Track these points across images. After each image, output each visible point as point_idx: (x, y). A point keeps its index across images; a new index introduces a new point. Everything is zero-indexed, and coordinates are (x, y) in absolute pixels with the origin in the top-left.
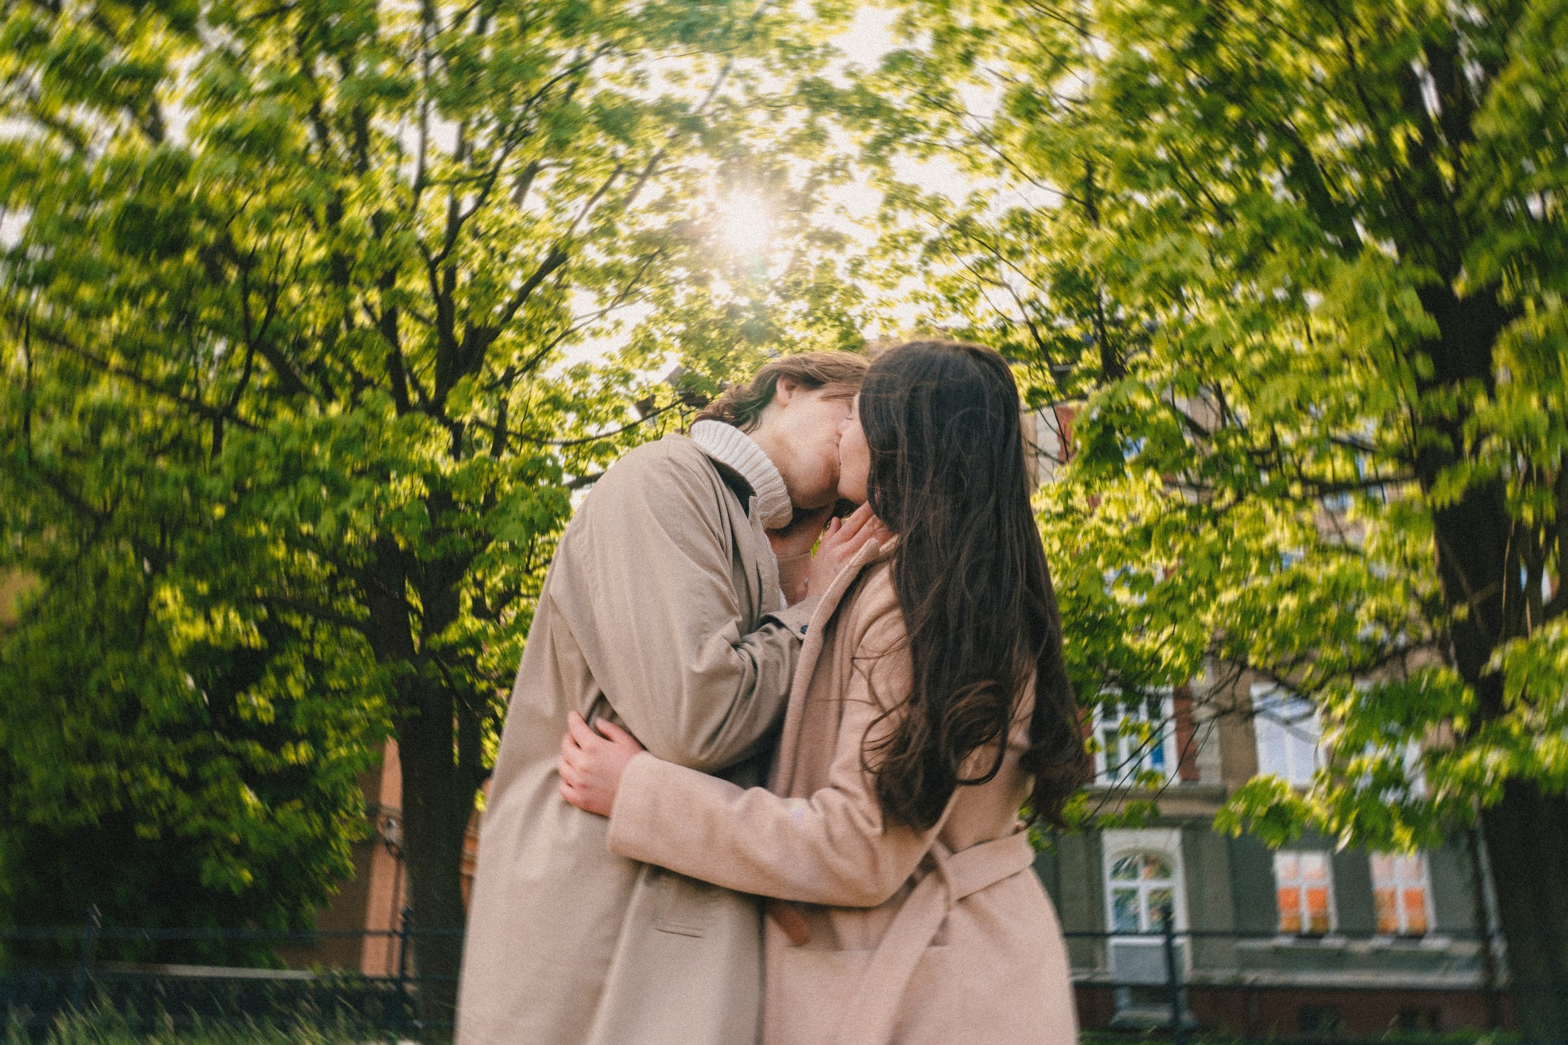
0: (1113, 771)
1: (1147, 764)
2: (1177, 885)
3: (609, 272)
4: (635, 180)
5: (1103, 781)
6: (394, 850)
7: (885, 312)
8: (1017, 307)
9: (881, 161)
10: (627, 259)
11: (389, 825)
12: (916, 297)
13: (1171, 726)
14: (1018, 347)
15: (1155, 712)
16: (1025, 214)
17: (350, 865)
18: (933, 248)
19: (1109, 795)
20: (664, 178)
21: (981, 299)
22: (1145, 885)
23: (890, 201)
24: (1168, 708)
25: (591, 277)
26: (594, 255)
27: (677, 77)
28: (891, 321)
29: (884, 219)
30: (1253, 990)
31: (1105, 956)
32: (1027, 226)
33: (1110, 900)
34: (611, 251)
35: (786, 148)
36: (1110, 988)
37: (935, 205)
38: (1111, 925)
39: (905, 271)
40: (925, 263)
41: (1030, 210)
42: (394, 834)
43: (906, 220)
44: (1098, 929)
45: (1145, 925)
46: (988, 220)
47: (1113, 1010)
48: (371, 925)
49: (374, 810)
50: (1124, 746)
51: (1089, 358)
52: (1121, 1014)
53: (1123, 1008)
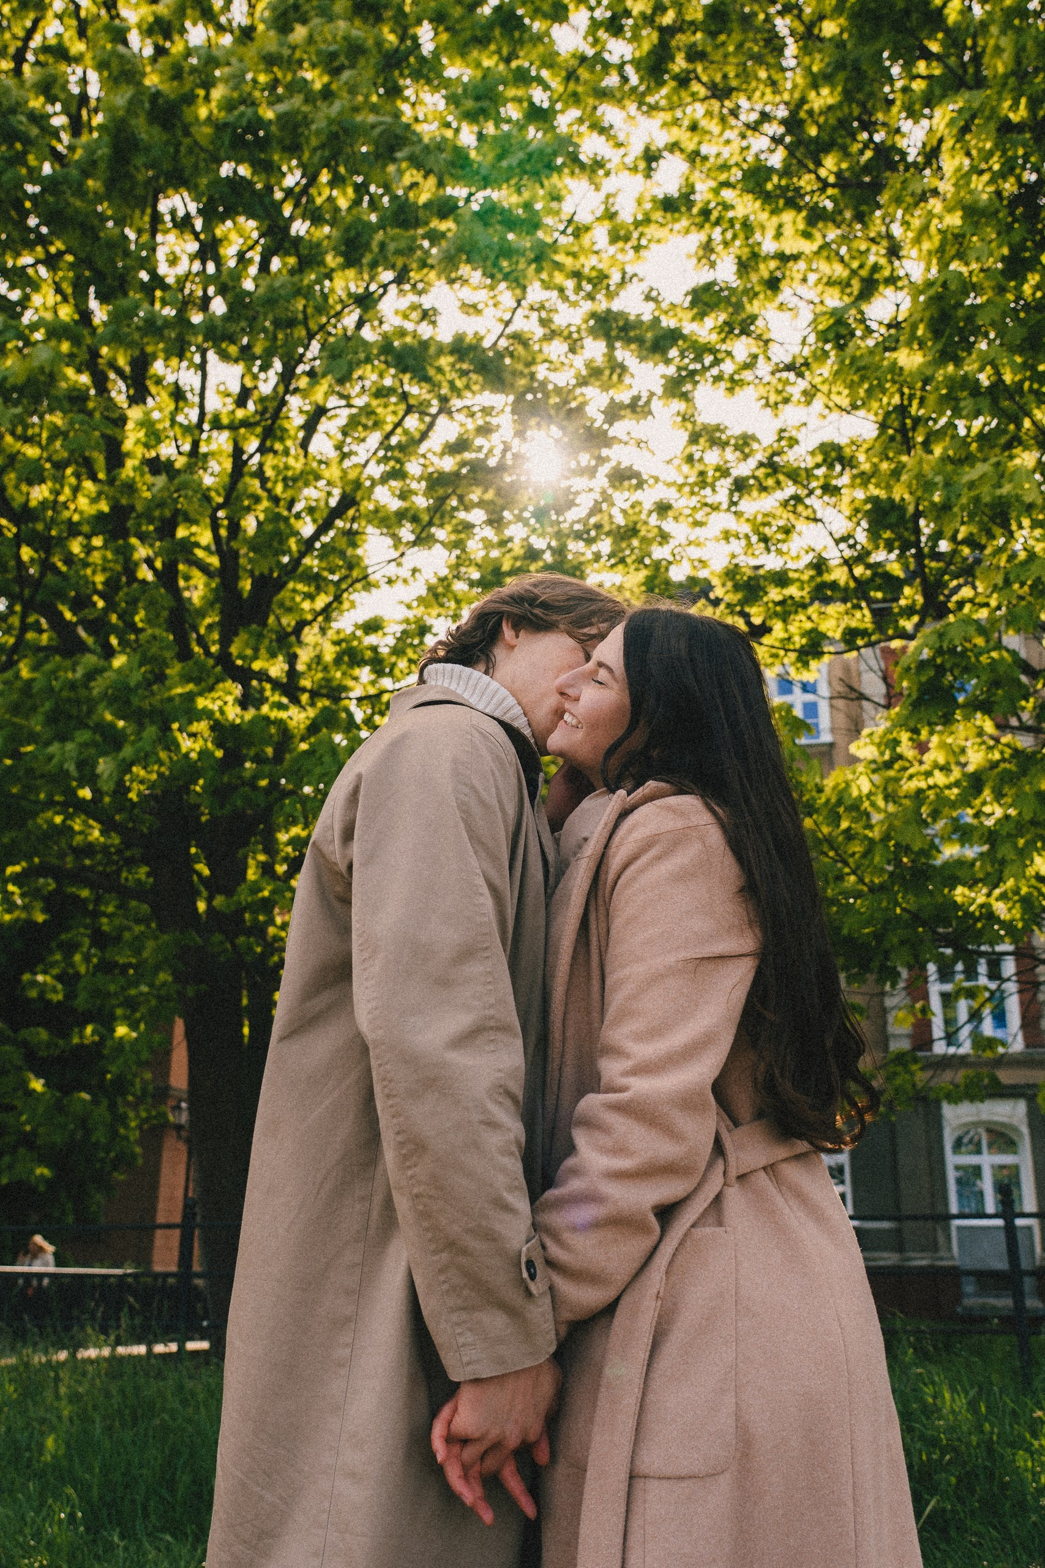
0: (950, 1038)
1: (988, 1028)
2: (1024, 1160)
3: (401, 515)
4: (428, 419)
5: (940, 1048)
6: (184, 1134)
7: (695, 552)
8: (832, 543)
9: (685, 397)
10: (421, 502)
11: (178, 1107)
12: (727, 535)
13: (1011, 987)
14: (834, 585)
15: (995, 973)
16: (838, 448)
17: (138, 1150)
18: (740, 486)
19: (946, 1062)
20: (460, 417)
21: (794, 536)
22: (988, 1161)
23: (694, 439)
24: (1009, 967)
25: (388, 522)
26: (386, 497)
27: (471, 309)
28: (701, 561)
29: (690, 459)
31: (948, 1238)
32: (841, 459)
33: (951, 1176)
34: (403, 495)
35: (583, 382)
36: (955, 1274)
37: (744, 444)
38: (954, 1209)
39: (715, 508)
40: (735, 504)
41: (843, 441)
42: (184, 1118)
43: (713, 457)
44: (940, 1209)
45: (990, 1207)
46: (800, 456)
47: (958, 1297)
48: (161, 1219)
49: (162, 1093)
50: (963, 1008)
51: (911, 595)
52: (968, 1302)
53: (969, 1296)
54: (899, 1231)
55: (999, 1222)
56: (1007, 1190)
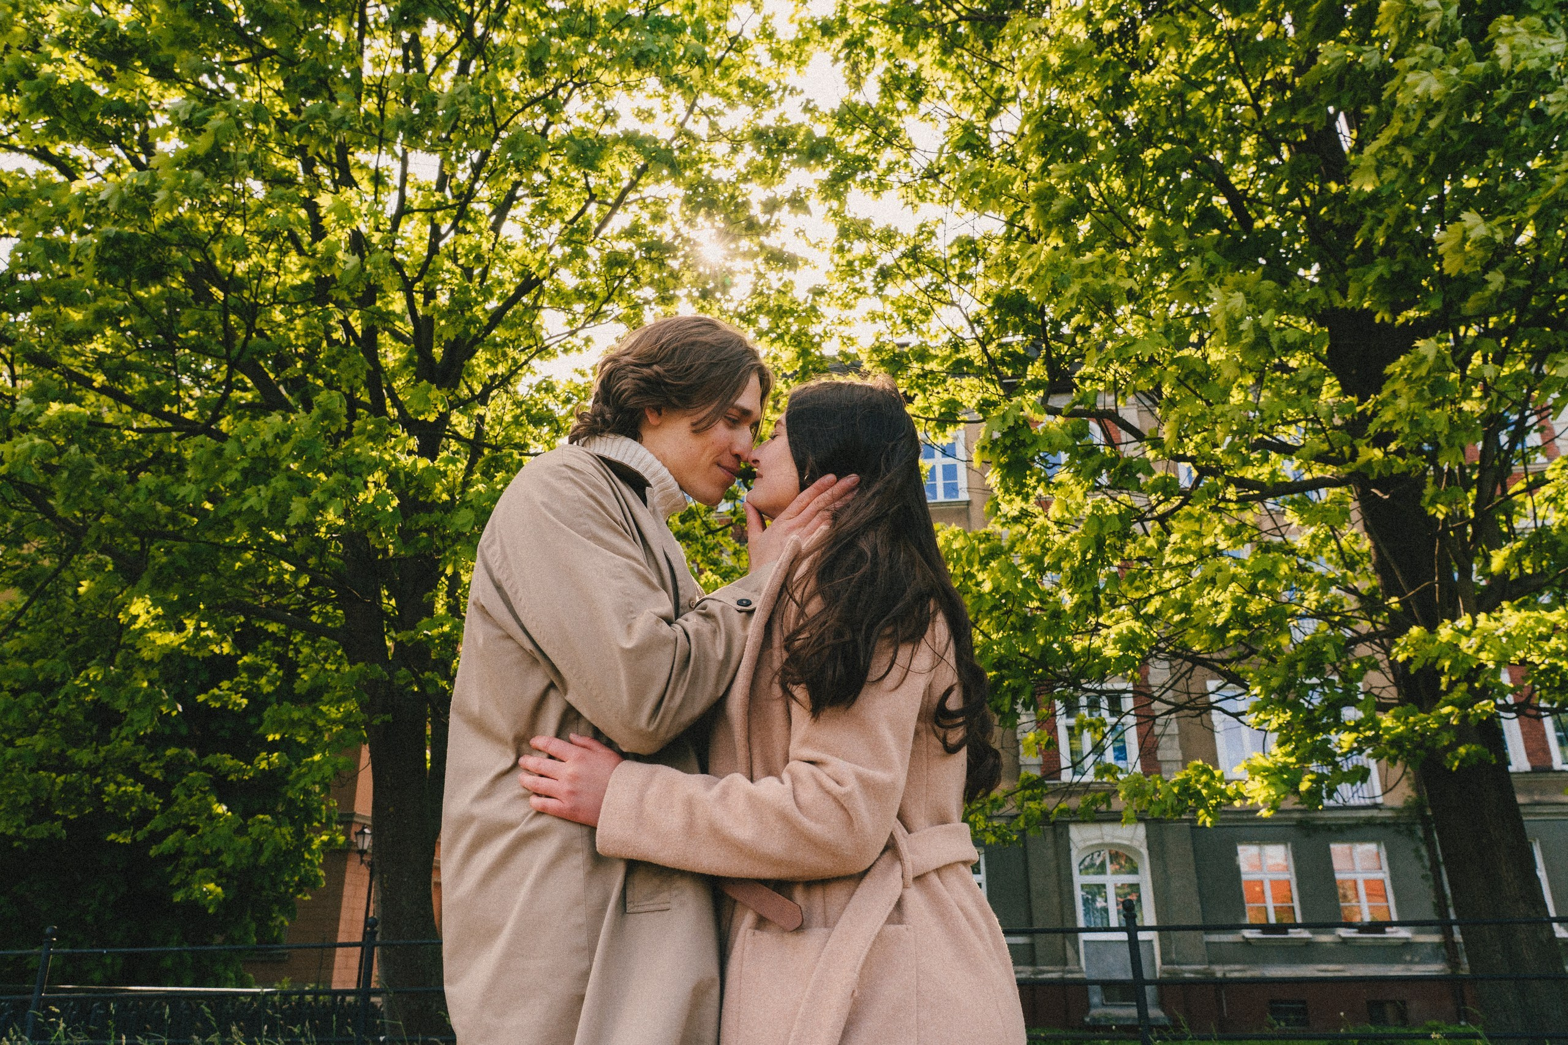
0: (1076, 766)
1: (1109, 757)
2: (1145, 879)
3: (580, 294)
4: (608, 209)
5: (1066, 776)
6: (366, 858)
7: (844, 331)
8: (965, 323)
9: (837, 197)
10: (596, 282)
11: (362, 833)
12: (873, 317)
13: (1131, 720)
14: (969, 362)
15: (1115, 709)
16: (971, 241)
17: (321, 873)
18: (885, 274)
19: (1072, 789)
20: (634, 208)
21: (933, 317)
22: (1113, 880)
23: (844, 233)
24: (1128, 703)
25: (563, 299)
26: (567, 279)
27: (647, 115)
28: (849, 339)
29: (841, 249)
30: (1225, 982)
31: (1077, 952)
32: (975, 252)
33: (1079, 894)
34: (583, 275)
35: (745, 179)
36: (1083, 985)
37: (888, 237)
38: (1081, 923)
39: (860, 292)
40: (881, 289)
41: (977, 237)
42: (366, 843)
43: (859, 248)
44: (1069, 925)
45: (1114, 922)
46: (941, 247)
47: (1088, 1006)
48: (341, 939)
49: (347, 819)
50: (1087, 740)
51: (1036, 371)
52: (1094, 1012)
53: (1096, 1006)
54: (1032, 946)
55: (1123, 936)
56: (1129, 909)
